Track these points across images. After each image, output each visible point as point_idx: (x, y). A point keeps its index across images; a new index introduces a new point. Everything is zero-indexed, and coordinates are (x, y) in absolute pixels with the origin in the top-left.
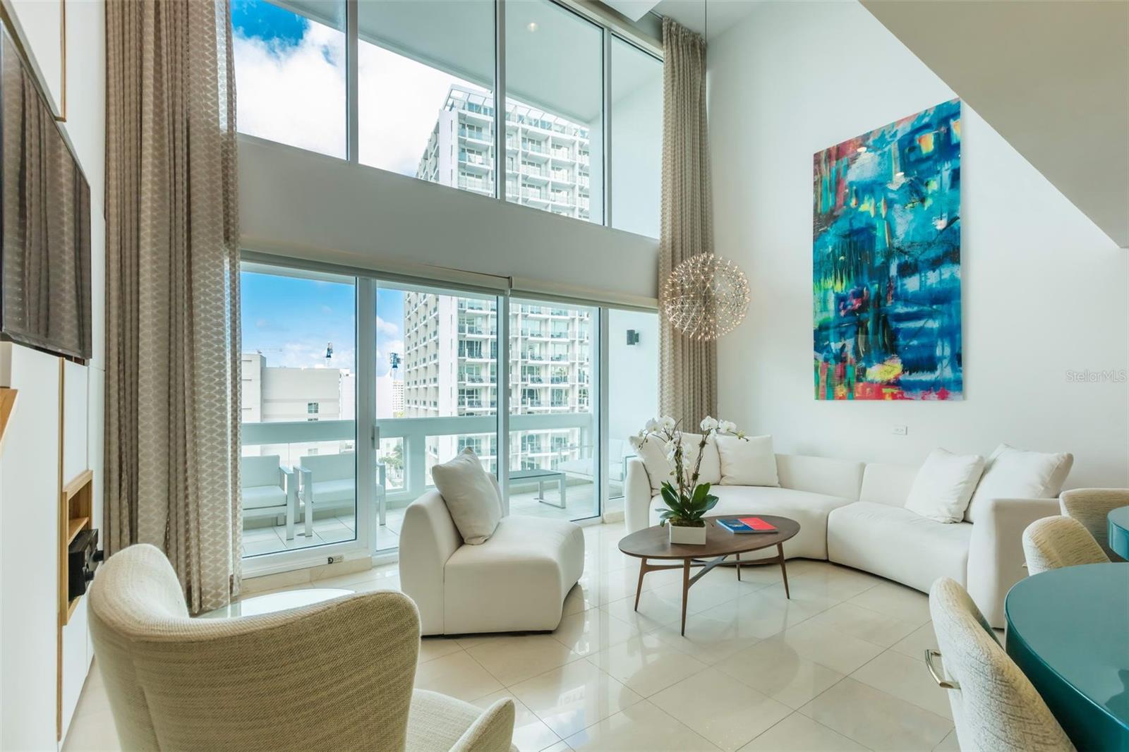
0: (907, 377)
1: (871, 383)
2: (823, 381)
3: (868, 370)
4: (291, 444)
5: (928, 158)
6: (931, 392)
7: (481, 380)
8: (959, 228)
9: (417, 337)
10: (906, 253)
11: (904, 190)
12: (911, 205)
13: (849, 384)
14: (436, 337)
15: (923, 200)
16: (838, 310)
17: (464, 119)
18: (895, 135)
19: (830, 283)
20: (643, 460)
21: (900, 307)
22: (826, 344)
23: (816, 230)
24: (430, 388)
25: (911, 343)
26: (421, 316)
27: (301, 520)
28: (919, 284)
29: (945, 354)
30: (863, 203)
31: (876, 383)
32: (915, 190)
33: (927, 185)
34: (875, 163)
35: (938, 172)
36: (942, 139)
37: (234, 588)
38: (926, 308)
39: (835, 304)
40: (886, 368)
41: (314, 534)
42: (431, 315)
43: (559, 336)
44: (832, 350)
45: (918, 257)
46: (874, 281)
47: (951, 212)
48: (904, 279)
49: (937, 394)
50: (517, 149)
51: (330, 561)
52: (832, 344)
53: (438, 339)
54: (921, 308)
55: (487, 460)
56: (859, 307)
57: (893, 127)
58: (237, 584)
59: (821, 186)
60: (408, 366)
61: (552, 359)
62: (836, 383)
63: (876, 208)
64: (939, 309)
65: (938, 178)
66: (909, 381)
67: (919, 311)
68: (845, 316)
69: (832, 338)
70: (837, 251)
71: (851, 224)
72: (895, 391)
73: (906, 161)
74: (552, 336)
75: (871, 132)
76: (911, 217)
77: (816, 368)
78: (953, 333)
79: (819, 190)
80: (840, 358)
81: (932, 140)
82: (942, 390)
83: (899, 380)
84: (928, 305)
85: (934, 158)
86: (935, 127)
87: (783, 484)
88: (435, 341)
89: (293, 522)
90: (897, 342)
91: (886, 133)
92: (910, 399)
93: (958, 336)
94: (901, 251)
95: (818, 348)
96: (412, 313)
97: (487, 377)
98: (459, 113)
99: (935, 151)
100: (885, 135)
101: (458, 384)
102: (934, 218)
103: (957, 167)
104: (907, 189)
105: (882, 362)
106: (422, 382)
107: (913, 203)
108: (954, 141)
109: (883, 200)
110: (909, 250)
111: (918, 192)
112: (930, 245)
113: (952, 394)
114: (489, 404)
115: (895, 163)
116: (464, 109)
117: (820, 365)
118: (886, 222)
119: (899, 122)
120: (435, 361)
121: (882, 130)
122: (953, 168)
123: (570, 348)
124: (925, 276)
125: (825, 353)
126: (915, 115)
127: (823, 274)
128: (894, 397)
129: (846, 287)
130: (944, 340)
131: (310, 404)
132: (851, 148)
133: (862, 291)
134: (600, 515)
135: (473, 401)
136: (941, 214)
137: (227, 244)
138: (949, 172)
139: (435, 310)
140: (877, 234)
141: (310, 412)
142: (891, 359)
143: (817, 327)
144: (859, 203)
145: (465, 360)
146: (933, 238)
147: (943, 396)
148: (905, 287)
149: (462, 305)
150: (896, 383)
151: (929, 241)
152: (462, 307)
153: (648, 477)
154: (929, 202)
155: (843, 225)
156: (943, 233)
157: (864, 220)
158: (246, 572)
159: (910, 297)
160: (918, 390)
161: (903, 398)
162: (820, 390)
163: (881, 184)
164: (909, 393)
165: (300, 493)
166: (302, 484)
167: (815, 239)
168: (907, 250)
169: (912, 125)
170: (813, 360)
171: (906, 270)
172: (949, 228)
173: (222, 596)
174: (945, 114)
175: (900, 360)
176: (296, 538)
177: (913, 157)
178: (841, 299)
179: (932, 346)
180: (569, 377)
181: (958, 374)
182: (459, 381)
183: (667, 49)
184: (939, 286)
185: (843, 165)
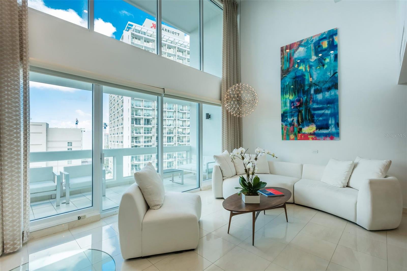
0: (318, 131)
1: (304, 134)
2: (285, 133)
3: (303, 129)
4: (58, 161)
5: (325, 50)
6: (327, 137)
7: (140, 133)
8: (338, 76)
9: (114, 117)
10: (317, 85)
11: (316, 62)
12: (319, 67)
13: (295, 134)
14: (122, 117)
15: (323, 66)
16: (291, 106)
17: (133, 35)
18: (312, 41)
19: (287, 96)
20: (219, 165)
21: (315, 105)
22: (286, 119)
23: (282, 76)
24: (120, 136)
25: (319, 119)
26: (116, 109)
27: (63, 196)
28: (322, 97)
29: (332, 123)
30: (300, 66)
31: (306, 134)
32: (321, 62)
33: (325, 60)
34: (305, 51)
35: (329, 55)
36: (330, 43)
37: (24, 238)
38: (325, 106)
39: (289, 104)
40: (310, 128)
41: (70, 203)
42: (120, 108)
43: (170, 117)
44: (288, 121)
45: (322, 87)
46: (305, 96)
47: (334, 70)
48: (316, 95)
49: (329, 138)
50: (154, 48)
51: (79, 218)
52: (289, 119)
53: (123, 118)
54: (323, 106)
55: (143, 163)
56: (299, 105)
57: (312, 38)
58: (27, 236)
59: (283, 59)
60: (111, 128)
61: (167, 126)
62: (290, 134)
63: (305, 68)
64: (330, 106)
65: (329, 57)
66: (319, 133)
67: (322, 107)
68: (294, 108)
69: (288, 117)
70: (290, 84)
71: (296, 74)
72: (313, 137)
73: (317, 51)
74: (168, 117)
75: (303, 40)
76: (319, 72)
77: (282, 128)
78: (336, 115)
79: (283, 61)
80: (292, 124)
81: (327, 43)
82: (332, 136)
83: (315, 133)
84: (326, 105)
85: (328, 50)
86: (328, 38)
87: (271, 173)
88: (122, 118)
89: (60, 197)
90: (314, 119)
91: (309, 40)
92: (319, 140)
93: (337, 116)
94: (315, 84)
95: (283, 121)
96: (112, 107)
97: (143, 132)
98: (132, 33)
99: (328, 47)
100: (308, 41)
101: (131, 135)
102: (328, 72)
103: (336, 54)
104: (317, 61)
105: (308, 126)
106: (117, 134)
107: (320, 66)
108: (335, 44)
109: (308, 65)
110: (318, 84)
111: (322, 63)
112: (326, 82)
113: (335, 138)
114: (144, 142)
115: (313, 52)
116: (133, 31)
117: (284, 127)
118: (309, 73)
119: (314, 36)
120: (122, 126)
121: (308, 39)
122: (335, 54)
123: (174, 122)
124: (325, 94)
125: (286, 123)
126: (320, 34)
127: (285, 92)
128: (313, 139)
129: (294, 98)
130: (332, 118)
131: (68, 143)
132: (295, 46)
133: (300, 99)
134: (199, 187)
135: (137, 141)
136: (331, 71)
137: (22, 62)
138: (333, 55)
139: (122, 106)
140: (306, 78)
141: (68, 146)
142: (312, 125)
143: (282, 112)
144: (298, 66)
145: (134, 126)
146: (328, 80)
147: (332, 138)
148: (317, 98)
149: (132, 105)
150: (313, 134)
151: (326, 81)
152: (132, 106)
153: (222, 172)
154: (326, 66)
155: (292, 74)
156: (331, 78)
157: (300, 72)
158: (32, 228)
159: (319, 102)
160: (322, 136)
161: (316, 139)
162: (284, 136)
163: (307, 59)
164: (319, 137)
165: (63, 183)
166: (65, 179)
167: (282, 79)
168: (317, 84)
169: (319, 37)
170: (281, 125)
171: (317, 91)
172: (334, 76)
173: (17, 244)
174: (331, 34)
175: (315, 125)
176: (61, 205)
177: (319, 49)
178: (292, 102)
179: (328, 120)
180: (173, 132)
181: (337, 130)
182: (132, 133)
183: (224, 3)
184: (330, 98)
185: (292, 52)
